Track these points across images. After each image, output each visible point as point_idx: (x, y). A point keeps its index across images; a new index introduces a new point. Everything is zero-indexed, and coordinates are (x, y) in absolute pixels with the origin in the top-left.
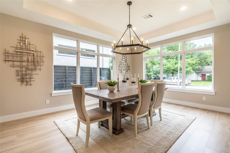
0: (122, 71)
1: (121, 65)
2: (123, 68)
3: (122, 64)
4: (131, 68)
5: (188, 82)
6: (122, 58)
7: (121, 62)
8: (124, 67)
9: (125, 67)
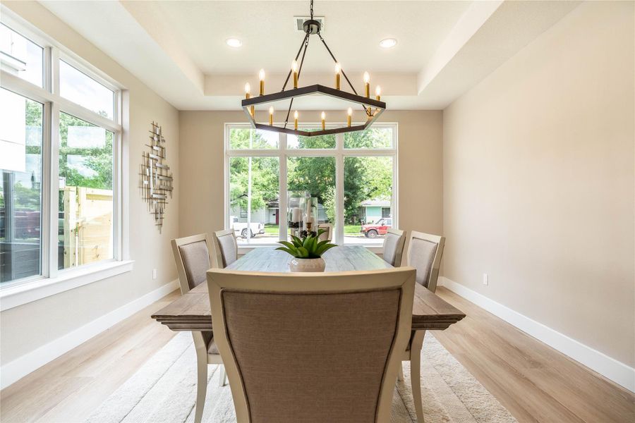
0: (151, 194)
1: (148, 167)
2: (154, 182)
3: (151, 165)
4: (175, 184)
5: (259, 227)
6: (150, 139)
7: (148, 156)
8: (158, 178)
9: (160, 177)
